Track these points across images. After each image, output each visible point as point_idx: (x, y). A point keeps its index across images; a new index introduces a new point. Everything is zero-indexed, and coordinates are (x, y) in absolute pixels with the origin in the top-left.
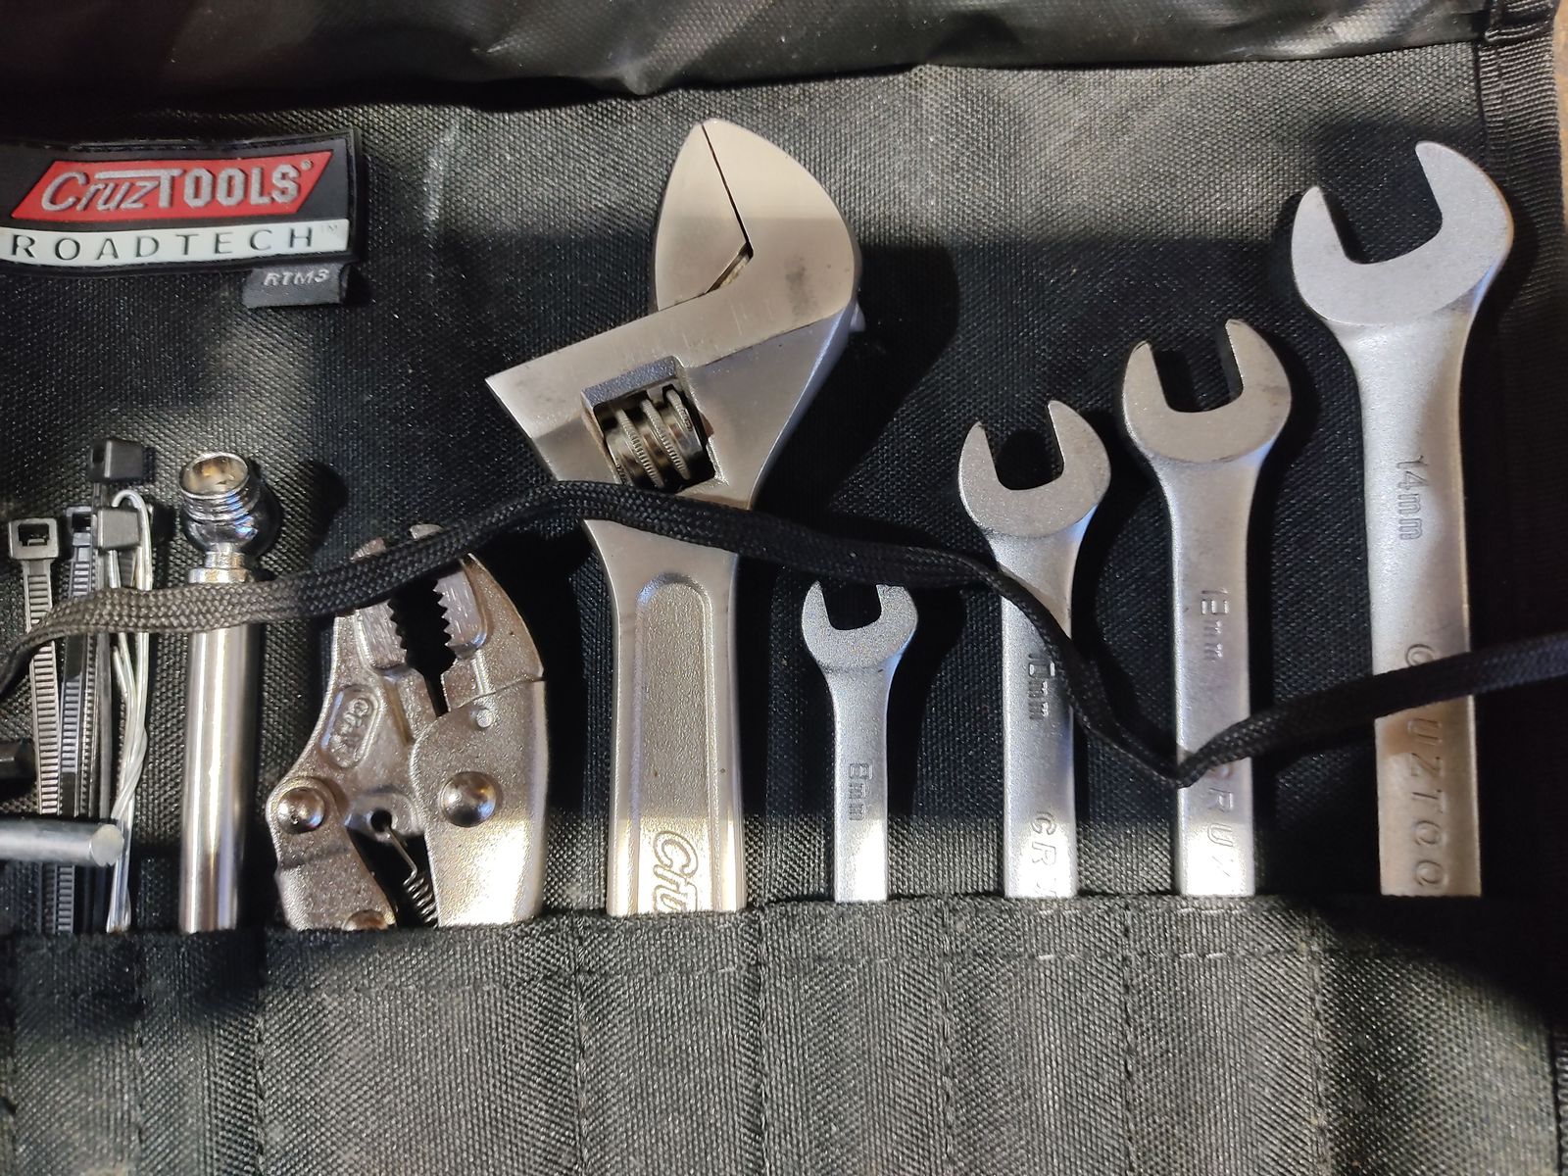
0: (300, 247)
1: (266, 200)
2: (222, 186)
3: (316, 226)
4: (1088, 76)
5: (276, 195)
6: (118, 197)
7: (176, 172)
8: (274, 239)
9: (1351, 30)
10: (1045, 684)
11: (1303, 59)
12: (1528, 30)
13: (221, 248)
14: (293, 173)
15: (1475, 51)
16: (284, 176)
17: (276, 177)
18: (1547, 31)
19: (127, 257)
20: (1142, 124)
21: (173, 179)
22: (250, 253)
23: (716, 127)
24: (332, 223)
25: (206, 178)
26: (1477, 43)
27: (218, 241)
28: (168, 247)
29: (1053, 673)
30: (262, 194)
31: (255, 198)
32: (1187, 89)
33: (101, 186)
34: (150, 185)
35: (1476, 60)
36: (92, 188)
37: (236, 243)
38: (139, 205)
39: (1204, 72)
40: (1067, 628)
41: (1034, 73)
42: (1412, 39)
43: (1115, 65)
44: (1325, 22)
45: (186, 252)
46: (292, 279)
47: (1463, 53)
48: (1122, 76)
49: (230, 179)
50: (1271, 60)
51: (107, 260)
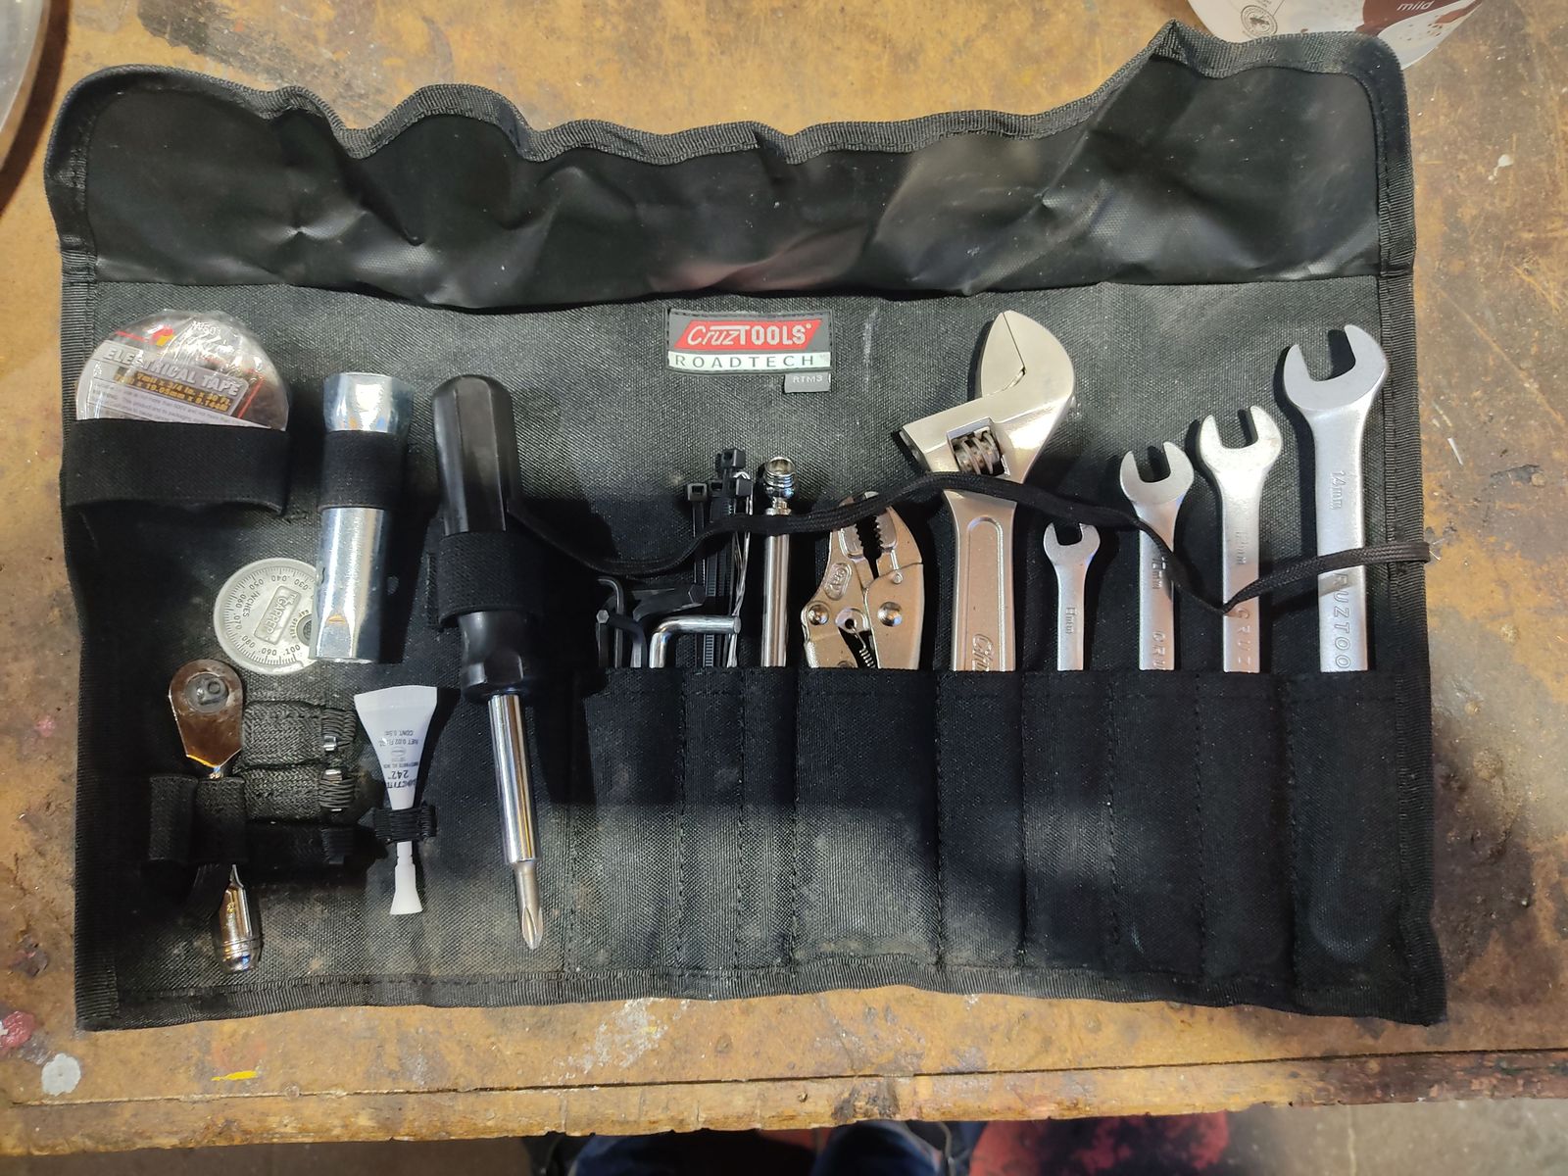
0: (808, 365)
1: (790, 342)
2: (769, 335)
3: (815, 355)
4: (1185, 288)
5: (795, 339)
6: (721, 338)
7: (748, 328)
8: (796, 360)
9: (1316, 269)
10: (1160, 572)
11: (1293, 281)
12: (1400, 273)
13: (770, 364)
14: (803, 330)
15: (1378, 280)
16: (799, 331)
17: (795, 330)
18: (1412, 272)
19: (726, 367)
20: (1210, 312)
21: (746, 331)
22: (785, 367)
23: (1009, 313)
24: (823, 354)
25: (762, 330)
26: (1378, 277)
27: (768, 362)
28: (746, 363)
29: (1164, 567)
30: (788, 339)
31: (786, 342)
32: (1235, 295)
33: (713, 333)
34: (736, 333)
35: (1378, 285)
36: (709, 335)
37: (778, 362)
38: (732, 343)
39: (1243, 287)
40: (1172, 548)
41: (1158, 287)
42: (1346, 273)
43: (1198, 284)
44: (1303, 265)
45: (754, 365)
46: (805, 379)
47: (1370, 281)
48: (1202, 288)
49: (773, 331)
50: (1277, 281)
51: (717, 368)
